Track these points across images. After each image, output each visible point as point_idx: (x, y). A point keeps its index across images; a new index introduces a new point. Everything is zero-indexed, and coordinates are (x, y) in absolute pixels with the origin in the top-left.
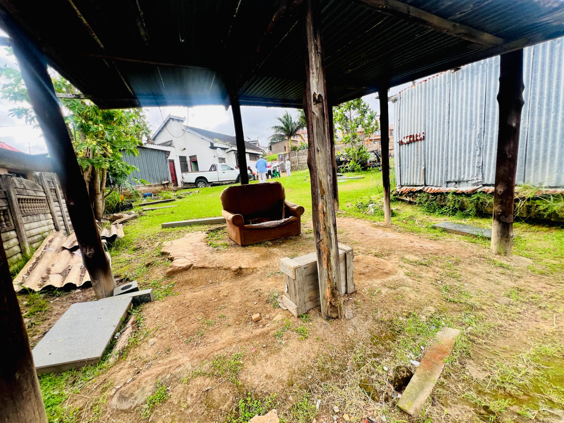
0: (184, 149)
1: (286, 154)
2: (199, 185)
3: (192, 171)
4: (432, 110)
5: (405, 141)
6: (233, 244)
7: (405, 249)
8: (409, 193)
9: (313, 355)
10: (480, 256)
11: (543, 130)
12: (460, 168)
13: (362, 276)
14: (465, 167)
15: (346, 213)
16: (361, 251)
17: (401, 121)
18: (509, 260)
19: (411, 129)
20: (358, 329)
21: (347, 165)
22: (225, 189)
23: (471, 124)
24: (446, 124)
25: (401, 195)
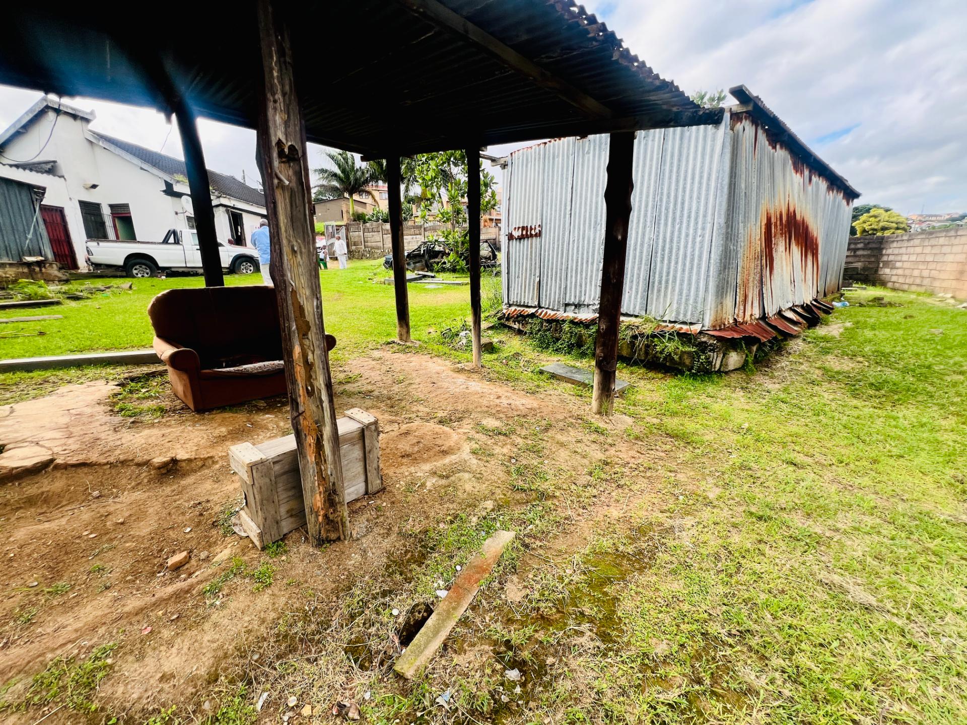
0: (94, 186)
1: (341, 226)
2: (135, 272)
3: (117, 237)
4: (552, 192)
5: (516, 234)
6: (178, 407)
7: (486, 409)
8: (518, 317)
9: (273, 615)
10: (579, 418)
11: (667, 246)
12: (581, 286)
13: (405, 460)
14: (586, 284)
15: (421, 347)
16: (420, 414)
17: (511, 201)
18: (608, 421)
19: (524, 216)
20: (370, 554)
21: (445, 259)
22: (160, 295)
23: (596, 222)
24: (568, 216)
25: (508, 319)
